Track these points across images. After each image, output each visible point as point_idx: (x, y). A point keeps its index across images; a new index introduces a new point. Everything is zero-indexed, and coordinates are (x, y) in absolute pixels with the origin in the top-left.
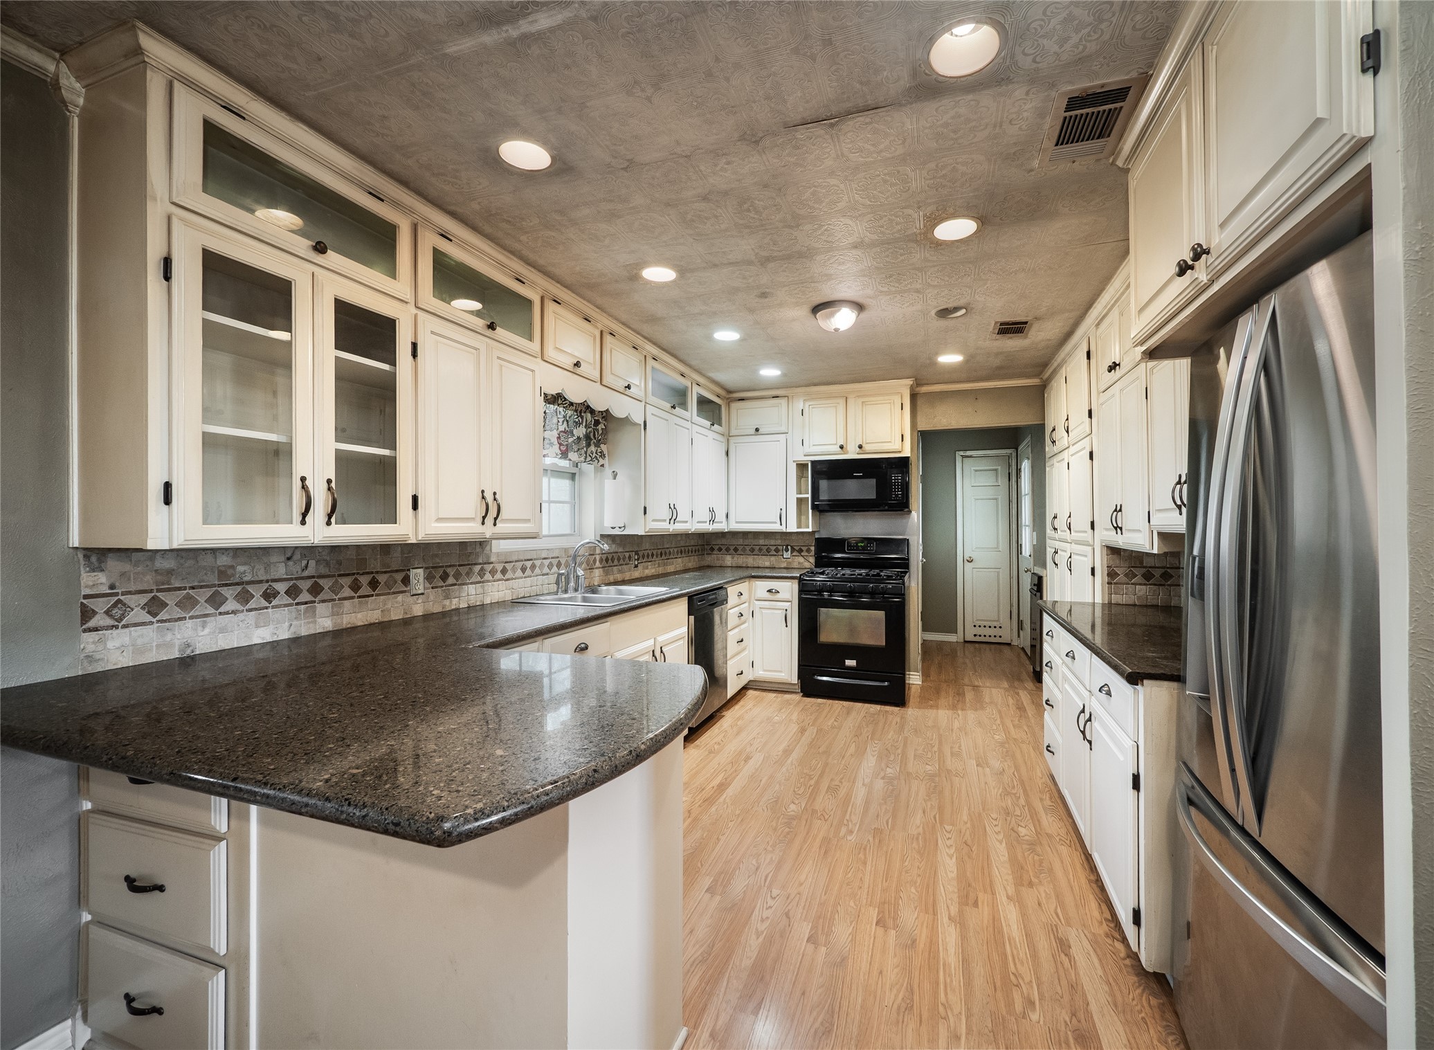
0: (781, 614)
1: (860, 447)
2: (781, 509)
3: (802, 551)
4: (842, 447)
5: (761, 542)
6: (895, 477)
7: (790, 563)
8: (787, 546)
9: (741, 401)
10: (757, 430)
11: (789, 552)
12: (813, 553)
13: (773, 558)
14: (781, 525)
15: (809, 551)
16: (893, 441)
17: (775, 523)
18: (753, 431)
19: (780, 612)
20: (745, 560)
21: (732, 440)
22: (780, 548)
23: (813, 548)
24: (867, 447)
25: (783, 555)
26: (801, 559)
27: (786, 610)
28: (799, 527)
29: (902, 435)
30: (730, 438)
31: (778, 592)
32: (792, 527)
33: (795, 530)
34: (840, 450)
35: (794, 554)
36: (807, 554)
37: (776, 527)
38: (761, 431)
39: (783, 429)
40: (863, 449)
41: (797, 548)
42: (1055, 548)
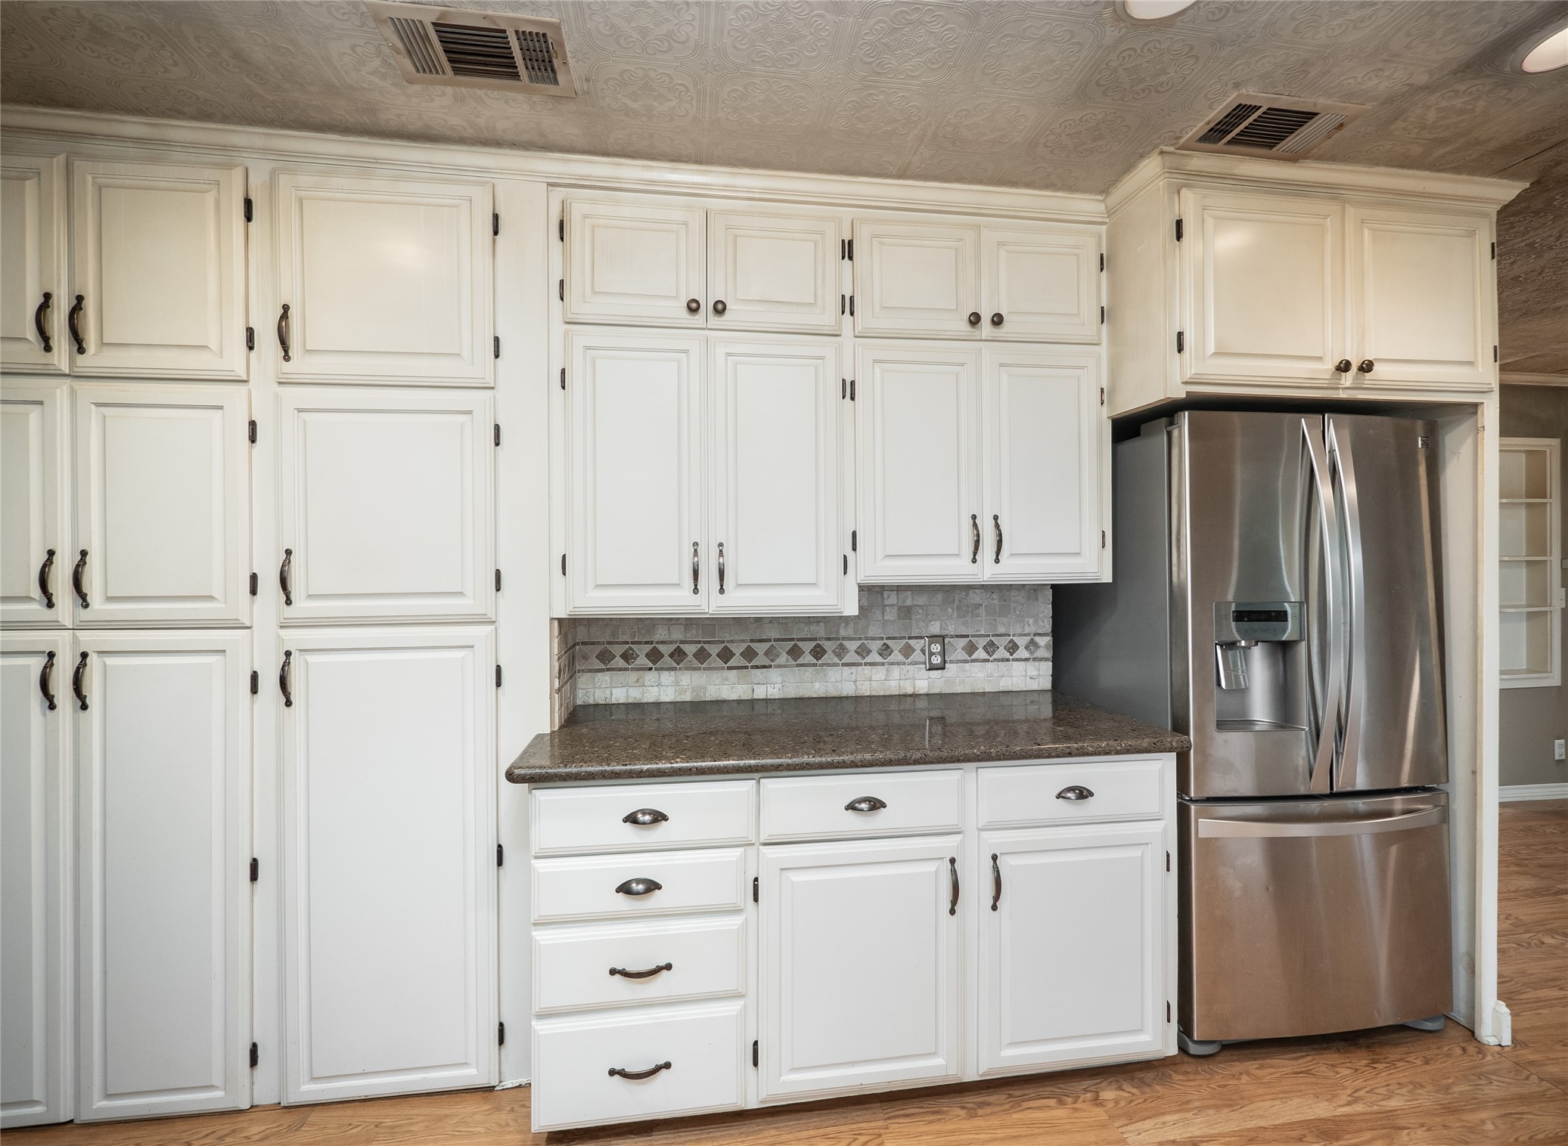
42: (51, 655)
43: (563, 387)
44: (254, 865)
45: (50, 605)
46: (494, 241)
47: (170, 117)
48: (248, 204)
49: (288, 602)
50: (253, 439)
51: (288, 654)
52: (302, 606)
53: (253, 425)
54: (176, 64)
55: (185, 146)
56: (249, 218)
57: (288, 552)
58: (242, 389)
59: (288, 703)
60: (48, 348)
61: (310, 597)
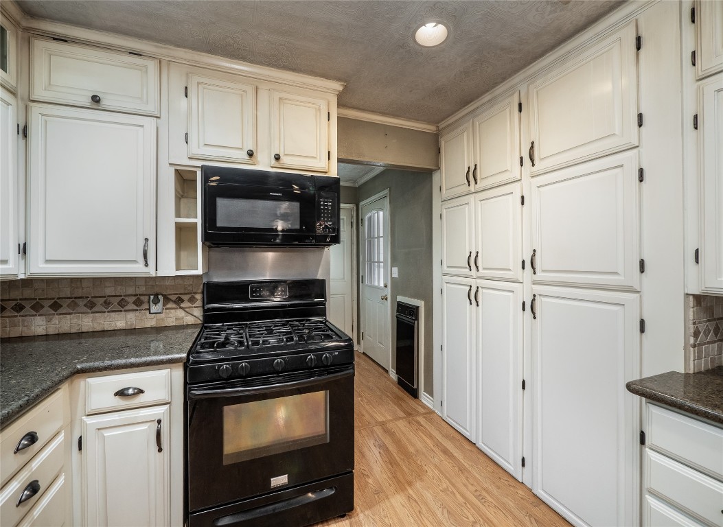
0: (149, 430)
1: (277, 158)
2: (147, 240)
3: (182, 301)
4: (251, 154)
5: (109, 291)
6: (324, 202)
7: (163, 319)
8: (156, 295)
9: (55, 41)
10: (96, 99)
11: (160, 304)
12: (199, 303)
13: (131, 316)
14: (146, 265)
15: (192, 300)
16: (318, 158)
17: (135, 262)
18: (87, 101)
19: (145, 427)
20: (75, 321)
21: (36, 109)
22: (145, 299)
23: (199, 297)
24: (285, 160)
25: (149, 309)
26: (180, 313)
27: (159, 422)
28: (178, 269)
29: (329, 152)
30: (31, 104)
31: (141, 391)
32: (168, 268)
33: (173, 273)
34: (246, 157)
35: (168, 306)
36: (190, 305)
37: (138, 269)
38: (105, 102)
39: (151, 109)
40: (281, 161)
41: (174, 298)
42: (471, 286)
43: (696, 128)
44: (524, 383)
45: (470, 270)
46: (637, 55)
47: (495, 87)
48: (520, 105)
49: (535, 273)
50: (523, 204)
51: (534, 296)
52: (540, 275)
53: (523, 197)
54: (488, 67)
55: (500, 95)
56: (520, 111)
57: (534, 251)
58: (518, 184)
59: (535, 318)
60: (469, 185)
61: (543, 271)
